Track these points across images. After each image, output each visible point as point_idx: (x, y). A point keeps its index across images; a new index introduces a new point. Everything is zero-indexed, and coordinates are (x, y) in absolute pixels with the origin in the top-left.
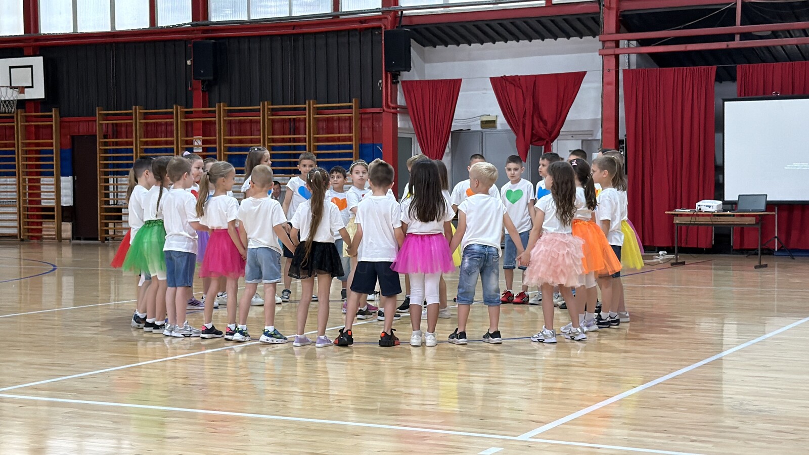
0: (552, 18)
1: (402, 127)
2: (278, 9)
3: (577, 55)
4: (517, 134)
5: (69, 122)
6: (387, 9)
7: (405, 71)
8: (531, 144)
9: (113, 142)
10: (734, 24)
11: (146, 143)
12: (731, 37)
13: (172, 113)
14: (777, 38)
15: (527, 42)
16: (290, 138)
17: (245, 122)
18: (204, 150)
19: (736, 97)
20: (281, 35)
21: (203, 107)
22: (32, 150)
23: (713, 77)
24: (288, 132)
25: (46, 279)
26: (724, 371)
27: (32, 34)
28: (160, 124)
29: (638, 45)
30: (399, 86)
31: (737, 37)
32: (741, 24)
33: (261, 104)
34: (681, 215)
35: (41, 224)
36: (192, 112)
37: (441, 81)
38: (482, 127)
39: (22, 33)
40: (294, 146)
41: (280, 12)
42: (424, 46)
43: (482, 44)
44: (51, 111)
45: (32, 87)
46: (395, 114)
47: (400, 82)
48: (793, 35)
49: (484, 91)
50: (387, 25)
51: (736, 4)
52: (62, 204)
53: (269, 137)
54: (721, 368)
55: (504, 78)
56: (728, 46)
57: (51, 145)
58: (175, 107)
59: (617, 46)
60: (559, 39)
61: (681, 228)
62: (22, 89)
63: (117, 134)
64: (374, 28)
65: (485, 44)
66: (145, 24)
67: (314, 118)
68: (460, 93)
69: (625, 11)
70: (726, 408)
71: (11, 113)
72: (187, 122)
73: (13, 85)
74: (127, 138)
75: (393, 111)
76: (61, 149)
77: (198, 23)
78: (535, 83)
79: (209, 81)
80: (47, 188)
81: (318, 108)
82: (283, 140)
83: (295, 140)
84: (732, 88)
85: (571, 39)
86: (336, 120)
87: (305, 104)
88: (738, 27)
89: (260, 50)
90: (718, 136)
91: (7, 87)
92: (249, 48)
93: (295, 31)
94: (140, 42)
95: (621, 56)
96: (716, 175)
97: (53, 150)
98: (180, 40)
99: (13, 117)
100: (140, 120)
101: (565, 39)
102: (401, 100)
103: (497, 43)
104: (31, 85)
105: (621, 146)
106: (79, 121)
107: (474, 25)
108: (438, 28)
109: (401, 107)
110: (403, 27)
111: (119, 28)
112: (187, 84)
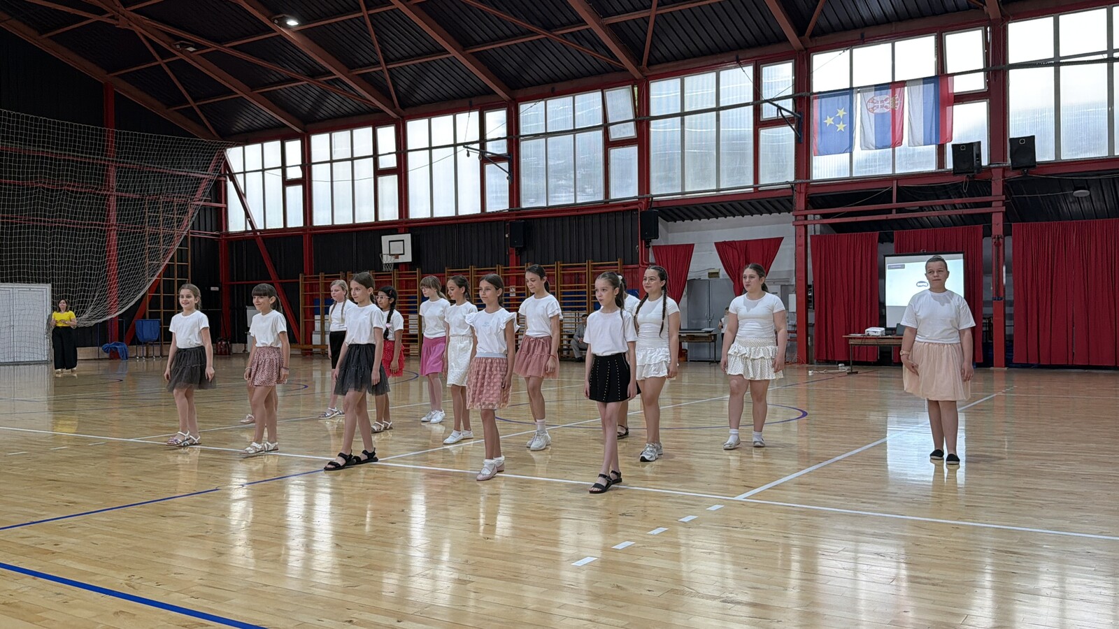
0: (759, 200)
2: (567, 198)
3: (776, 225)
4: (734, 281)
6: (642, 196)
7: (654, 239)
10: (891, 202)
12: (889, 211)
13: (495, 270)
14: (923, 211)
15: (741, 217)
16: (575, 286)
18: (517, 295)
19: (893, 253)
20: (570, 216)
21: (516, 266)
23: (877, 241)
24: (573, 282)
25: (412, 384)
26: (887, 450)
27: (404, 219)
29: (821, 218)
30: (650, 249)
31: (894, 211)
32: (897, 202)
33: (555, 263)
34: (854, 338)
35: (409, 346)
36: (508, 269)
37: (678, 245)
38: (709, 277)
39: (397, 218)
40: (578, 292)
41: (569, 200)
42: (668, 221)
44: (415, 270)
45: (404, 254)
47: (651, 247)
48: (935, 209)
49: (711, 252)
50: (642, 207)
51: (892, 188)
53: (561, 286)
55: (725, 242)
56: (887, 217)
57: (416, 293)
58: (497, 266)
59: (806, 219)
60: (764, 215)
61: (854, 348)
62: (397, 256)
64: (633, 210)
65: (710, 219)
66: (477, 210)
67: (591, 272)
68: (693, 254)
69: (811, 194)
71: (389, 272)
73: (391, 253)
77: (513, 209)
78: (746, 247)
79: (520, 248)
81: (595, 265)
82: (571, 288)
83: (578, 287)
84: (891, 247)
85: (773, 214)
87: (585, 263)
88: (894, 204)
89: (555, 224)
90: (881, 281)
91: (387, 254)
92: (547, 226)
93: (579, 213)
94: (475, 222)
95: (809, 227)
96: (880, 309)
97: (416, 296)
98: (502, 221)
99: (390, 275)
101: (768, 215)
102: (652, 259)
103: (719, 218)
107: (704, 207)
108: (678, 209)
110: (653, 208)
111: (461, 213)
112: (505, 249)
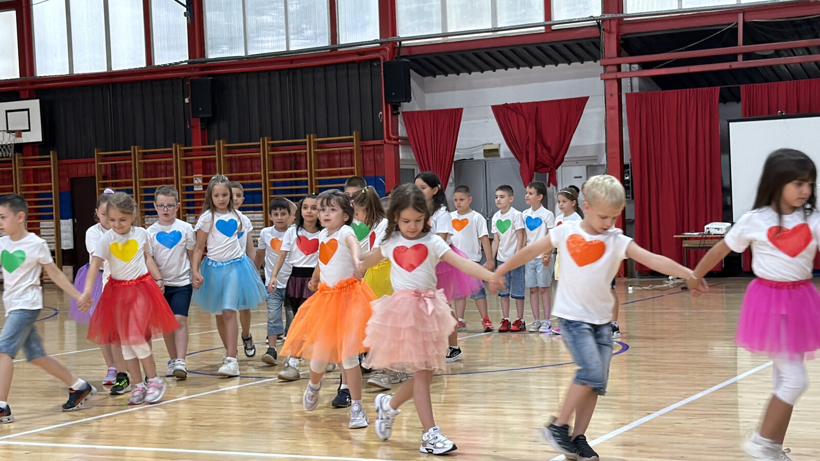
0: (552, 44)
1: (404, 158)
2: (275, 44)
3: (580, 80)
4: (520, 161)
5: (68, 164)
6: (386, 40)
7: (405, 101)
8: (536, 170)
9: (113, 183)
10: (736, 44)
11: (146, 183)
12: (734, 57)
13: (171, 152)
14: (780, 57)
15: (527, 68)
16: (291, 174)
17: (245, 159)
19: (741, 117)
20: (280, 70)
21: (202, 145)
22: (31, 194)
23: (717, 98)
24: (288, 167)
25: (48, 324)
26: (739, 395)
27: (28, 77)
28: (160, 163)
29: (640, 68)
30: (400, 117)
31: (740, 57)
32: (744, 45)
33: (261, 139)
34: (689, 239)
36: (191, 150)
37: (443, 110)
38: (485, 156)
39: (18, 76)
40: (296, 181)
41: (278, 47)
42: (424, 75)
43: (482, 72)
44: (50, 155)
45: (29, 130)
46: (397, 145)
47: (401, 113)
48: (797, 54)
49: (486, 120)
50: (386, 56)
51: (737, 24)
52: (62, 248)
53: (270, 172)
54: (736, 392)
55: (506, 106)
56: (730, 66)
57: (50, 188)
58: (174, 146)
59: (619, 70)
60: (560, 65)
61: (689, 251)
62: (19, 133)
63: (116, 175)
64: (372, 60)
65: (485, 72)
66: (141, 63)
67: (315, 152)
68: (462, 122)
69: (625, 35)
70: (742, 432)
71: (8, 157)
72: (186, 161)
73: (9, 129)
74: (126, 178)
75: (394, 142)
76: (60, 193)
77: (195, 60)
78: (537, 108)
79: (208, 118)
80: (46, 232)
81: (319, 142)
82: (285, 176)
83: (296, 175)
84: (737, 108)
85: (572, 64)
86: (337, 154)
87: (305, 138)
88: (741, 47)
89: (258, 84)
90: (724, 157)
91: (4, 131)
92: (247, 84)
93: (294, 66)
94: (137, 81)
95: (623, 80)
96: (724, 197)
97: (51, 193)
98: (177, 78)
99: (10, 161)
100: (139, 159)
101: (566, 65)
102: (402, 131)
103: (497, 70)
104: (28, 128)
105: (626, 171)
106: (78, 163)
107: (474, 54)
108: (437, 57)
109: (402, 138)
110: (402, 57)
111: (115, 68)
112: (185, 122)
